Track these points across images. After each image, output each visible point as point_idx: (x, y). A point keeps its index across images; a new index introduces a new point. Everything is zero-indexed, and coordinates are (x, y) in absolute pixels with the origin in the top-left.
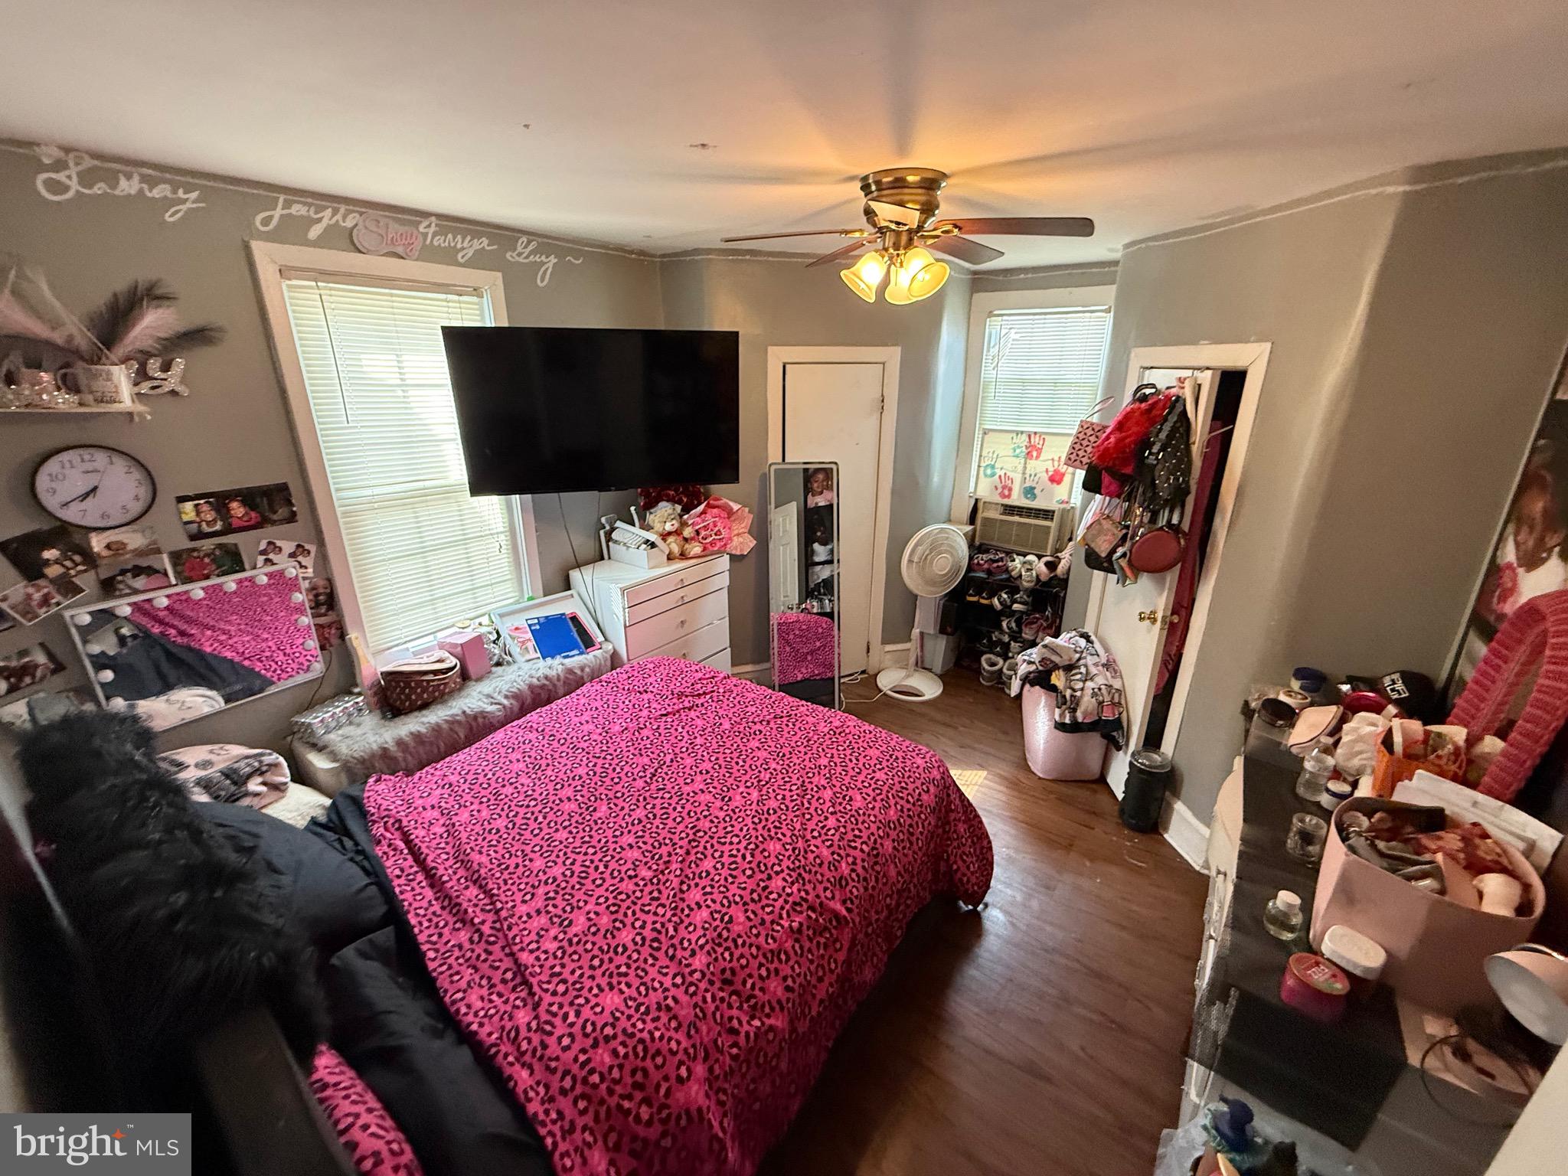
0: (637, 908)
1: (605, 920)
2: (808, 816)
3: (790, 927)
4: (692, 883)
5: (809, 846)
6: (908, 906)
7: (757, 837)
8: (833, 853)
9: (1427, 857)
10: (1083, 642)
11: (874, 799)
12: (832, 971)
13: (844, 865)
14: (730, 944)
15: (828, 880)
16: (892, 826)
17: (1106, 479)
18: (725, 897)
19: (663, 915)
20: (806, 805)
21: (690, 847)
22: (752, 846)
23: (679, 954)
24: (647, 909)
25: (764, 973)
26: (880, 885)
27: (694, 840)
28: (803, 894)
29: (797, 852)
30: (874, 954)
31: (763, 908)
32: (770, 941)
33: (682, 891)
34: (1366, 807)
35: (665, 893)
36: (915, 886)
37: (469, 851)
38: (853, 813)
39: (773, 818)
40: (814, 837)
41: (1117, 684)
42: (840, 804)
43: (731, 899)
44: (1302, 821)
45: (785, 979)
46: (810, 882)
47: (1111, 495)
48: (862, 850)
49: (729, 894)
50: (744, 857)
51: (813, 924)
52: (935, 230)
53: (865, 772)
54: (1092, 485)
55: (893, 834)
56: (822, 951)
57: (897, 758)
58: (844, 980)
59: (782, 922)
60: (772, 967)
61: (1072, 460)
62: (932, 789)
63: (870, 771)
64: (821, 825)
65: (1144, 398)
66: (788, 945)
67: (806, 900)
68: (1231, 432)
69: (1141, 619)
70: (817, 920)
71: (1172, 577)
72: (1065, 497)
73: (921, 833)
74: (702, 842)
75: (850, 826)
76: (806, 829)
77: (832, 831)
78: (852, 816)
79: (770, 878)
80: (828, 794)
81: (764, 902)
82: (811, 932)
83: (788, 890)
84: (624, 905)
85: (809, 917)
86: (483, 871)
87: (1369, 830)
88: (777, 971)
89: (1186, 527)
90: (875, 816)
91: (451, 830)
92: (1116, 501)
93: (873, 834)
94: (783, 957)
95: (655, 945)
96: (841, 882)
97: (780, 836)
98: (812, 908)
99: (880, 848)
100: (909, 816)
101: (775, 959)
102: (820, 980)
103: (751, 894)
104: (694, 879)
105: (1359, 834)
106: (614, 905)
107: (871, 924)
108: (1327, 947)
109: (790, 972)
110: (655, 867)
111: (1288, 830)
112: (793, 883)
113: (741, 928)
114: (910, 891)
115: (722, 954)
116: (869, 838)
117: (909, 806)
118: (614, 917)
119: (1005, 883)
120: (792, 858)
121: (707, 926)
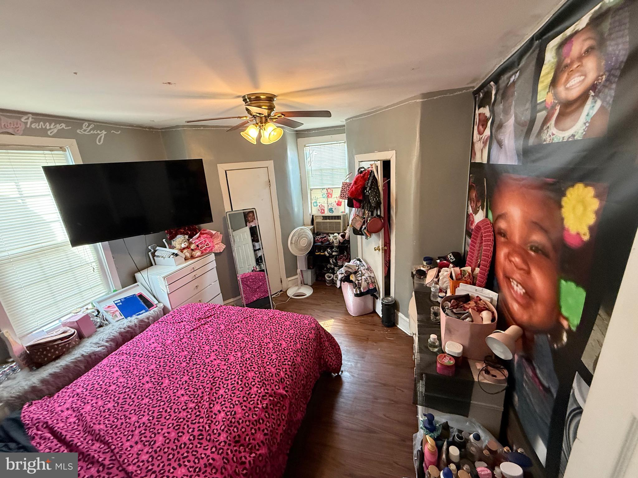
0: (189, 423)
1: (173, 435)
2: (264, 357)
3: (262, 407)
4: (215, 403)
5: (266, 369)
6: (311, 382)
7: (242, 373)
8: (276, 369)
9: (467, 311)
10: (358, 262)
11: (291, 342)
12: (283, 420)
13: (282, 373)
14: (236, 424)
15: (276, 381)
16: (299, 350)
17: (354, 202)
18: (231, 404)
19: (203, 422)
20: (263, 352)
21: (212, 387)
22: (241, 377)
23: (212, 437)
24: (194, 422)
25: (253, 431)
26: (298, 376)
27: (214, 383)
28: (266, 391)
29: (261, 373)
30: (301, 406)
31: (249, 403)
32: (254, 416)
33: (211, 408)
34: (449, 299)
35: (202, 411)
36: (312, 372)
37: (92, 425)
38: (283, 350)
39: (249, 362)
40: (267, 365)
41: (372, 275)
42: (277, 348)
43: (234, 403)
44: (433, 309)
45: (263, 431)
46: (268, 384)
47: (357, 207)
48: (288, 364)
49: (233, 402)
50: (238, 383)
51: (273, 403)
52: (275, 116)
53: (285, 332)
54: (350, 205)
55: (300, 354)
56: (278, 413)
57: (297, 323)
58: (290, 422)
59: (258, 406)
60: (257, 428)
61: (342, 197)
62: (313, 332)
63: (287, 331)
64: (270, 359)
65: (361, 172)
66: (263, 415)
67: (267, 393)
68: (390, 180)
69: (375, 250)
70: (274, 400)
71: (382, 233)
72: (343, 210)
73: (311, 350)
74: (218, 382)
75: (282, 356)
76: (264, 363)
77: (275, 360)
78: (282, 351)
79: (251, 388)
80: (271, 345)
81: (250, 400)
82: (272, 406)
83: (259, 391)
84: (182, 424)
85: (270, 400)
86: (102, 433)
87: (451, 307)
88: (259, 428)
89: (382, 215)
90: (292, 349)
91: (80, 418)
92: (359, 209)
93: (292, 356)
94: (261, 421)
95: (200, 437)
96: (281, 381)
97: (253, 369)
98: (271, 396)
99: (295, 361)
100: (305, 345)
101: (258, 423)
102: (279, 425)
103: (243, 398)
104: (216, 400)
105: (448, 309)
106: (177, 426)
107: (297, 394)
108: (447, 350)
109: (265, 427)
110: (196, 401)
111: (430, 314)
112: (261, 388)
113: (240, 415)
114: (311, 375)
115: (233, 430)
116: (291, 358)
117: (305, 341)
118: (178, 431)
119: (347, 361)
120: (259, 377)
121: (224, 419)
